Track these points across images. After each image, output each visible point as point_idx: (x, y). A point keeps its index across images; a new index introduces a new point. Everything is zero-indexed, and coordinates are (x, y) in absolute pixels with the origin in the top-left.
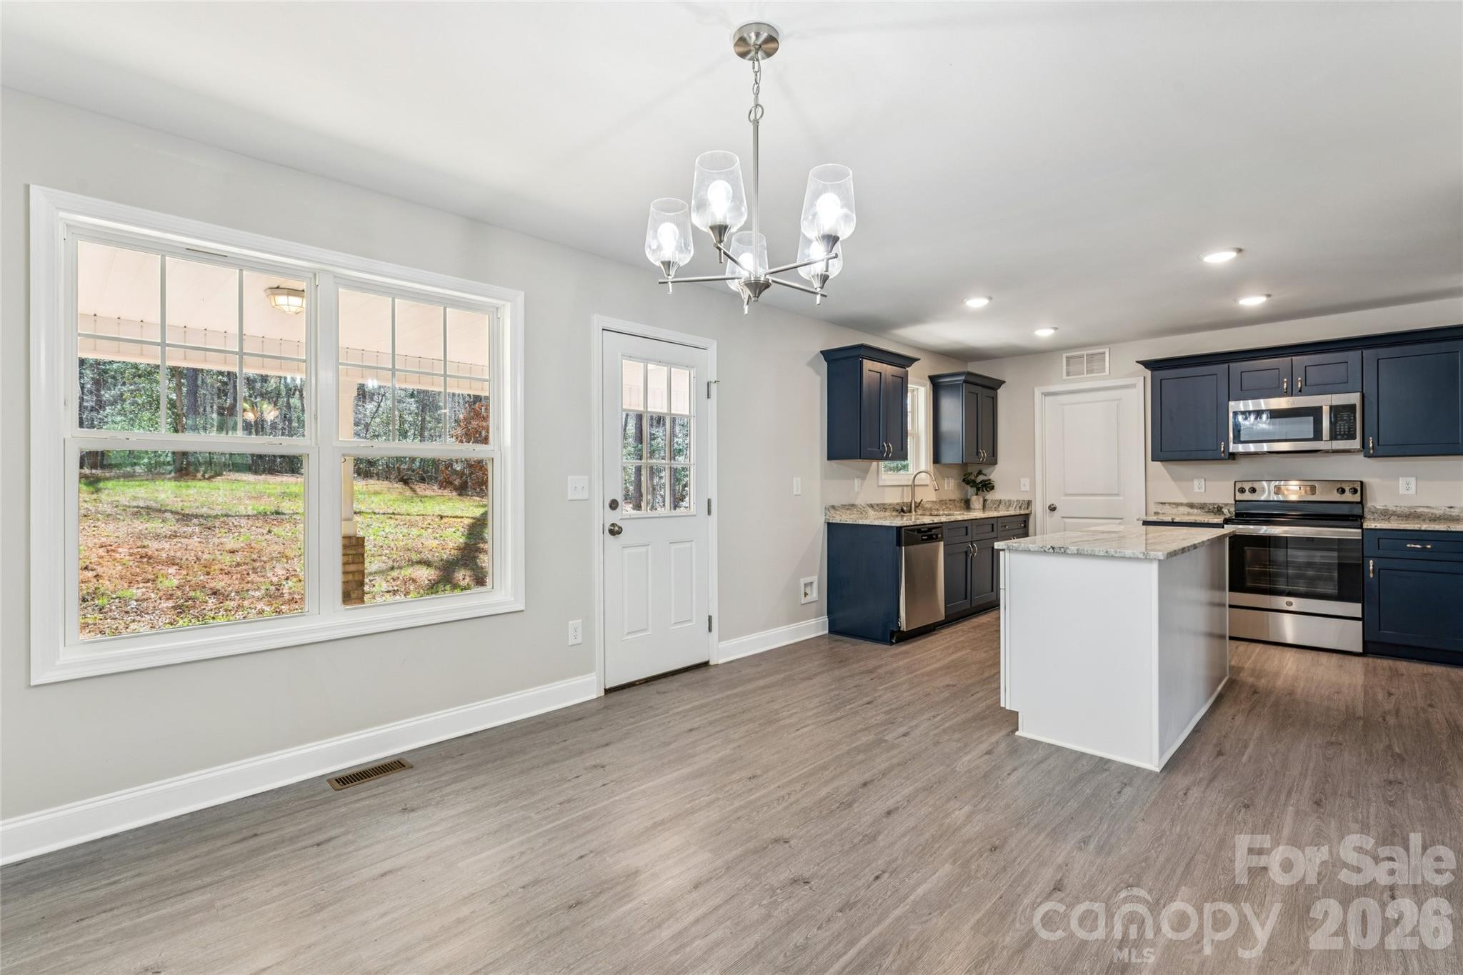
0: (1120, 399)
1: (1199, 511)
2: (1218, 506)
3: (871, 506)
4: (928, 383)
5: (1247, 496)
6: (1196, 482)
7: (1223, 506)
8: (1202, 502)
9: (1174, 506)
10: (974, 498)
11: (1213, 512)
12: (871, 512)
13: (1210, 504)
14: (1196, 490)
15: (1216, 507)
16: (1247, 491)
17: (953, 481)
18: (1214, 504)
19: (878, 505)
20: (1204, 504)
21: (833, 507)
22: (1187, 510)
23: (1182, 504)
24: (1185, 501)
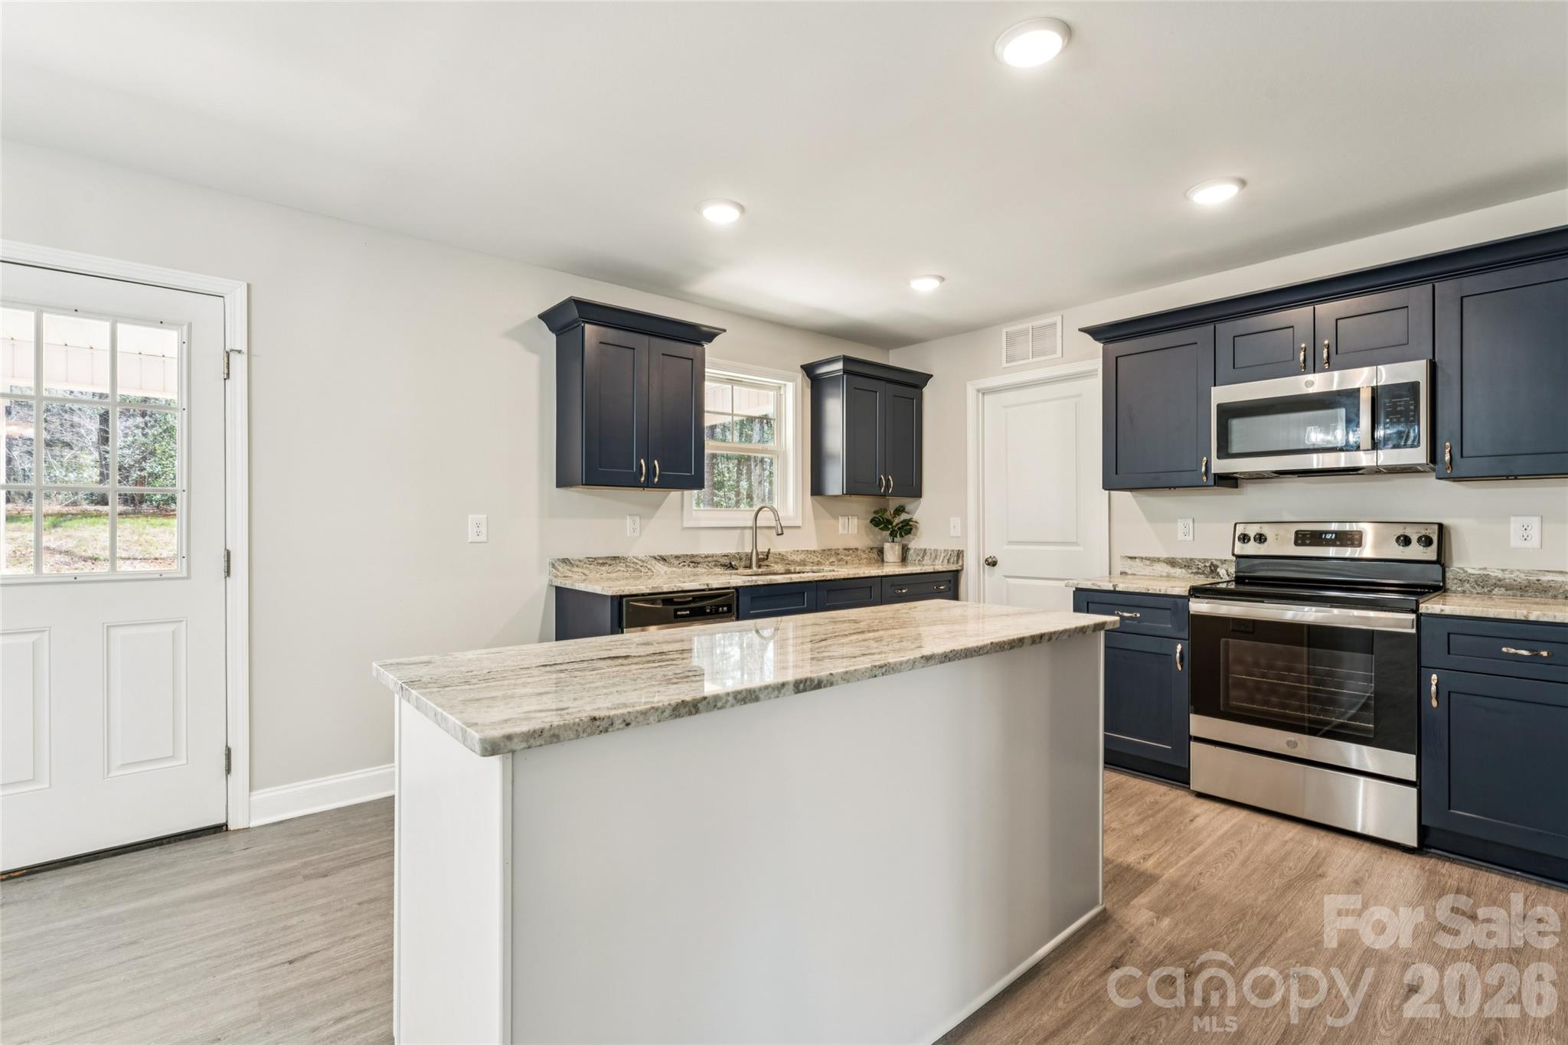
0: (1080, 395)
1: (1183, 570)
2: (1212, 564)
3: (663, 559)
4: (800, 376)
5: (1252, 548)
6: (1180, 524)
7: (1218, 563)
8: (1189, 556)
9: (1148, 562)
10: (887, 546)
11: (1203, 573)
12: (660, 567)
13: (1199, 560)
14: (1180, 537)
15: (1208, 564)
16: (1252, 539)
17: (856, 520)
18: (1205, 560)
19: (677, 557)
20: (1191, 559)
21: (565, 561)
22: (1166, 569)
23: (1158, 560)
24: (1164, 555)
